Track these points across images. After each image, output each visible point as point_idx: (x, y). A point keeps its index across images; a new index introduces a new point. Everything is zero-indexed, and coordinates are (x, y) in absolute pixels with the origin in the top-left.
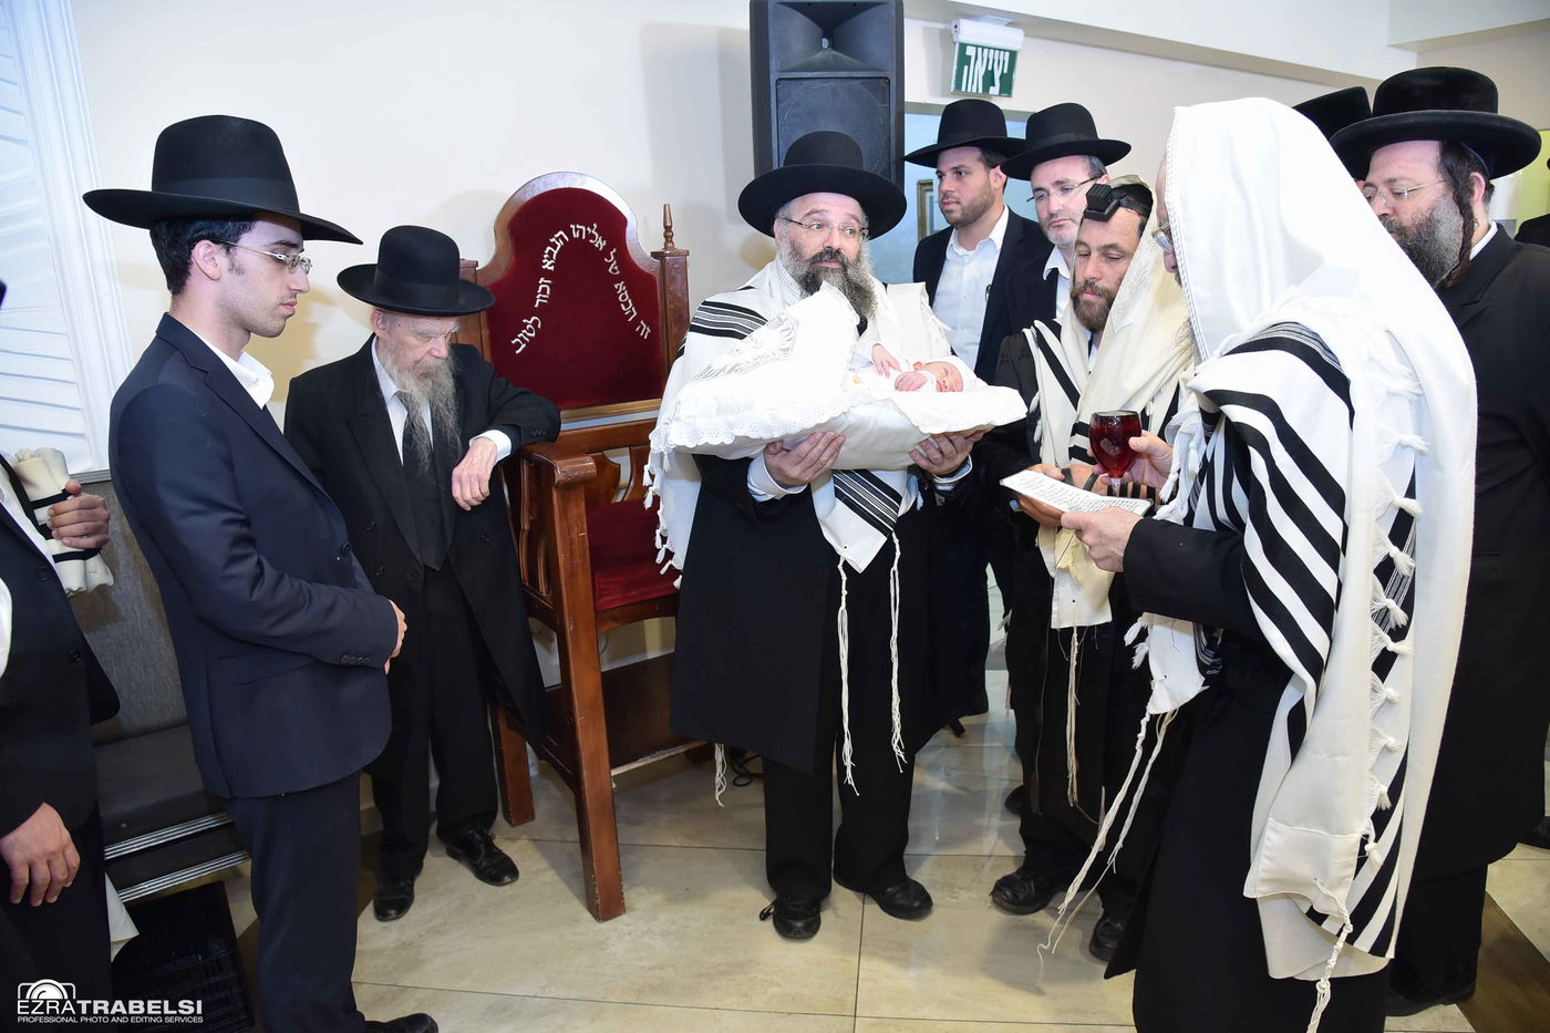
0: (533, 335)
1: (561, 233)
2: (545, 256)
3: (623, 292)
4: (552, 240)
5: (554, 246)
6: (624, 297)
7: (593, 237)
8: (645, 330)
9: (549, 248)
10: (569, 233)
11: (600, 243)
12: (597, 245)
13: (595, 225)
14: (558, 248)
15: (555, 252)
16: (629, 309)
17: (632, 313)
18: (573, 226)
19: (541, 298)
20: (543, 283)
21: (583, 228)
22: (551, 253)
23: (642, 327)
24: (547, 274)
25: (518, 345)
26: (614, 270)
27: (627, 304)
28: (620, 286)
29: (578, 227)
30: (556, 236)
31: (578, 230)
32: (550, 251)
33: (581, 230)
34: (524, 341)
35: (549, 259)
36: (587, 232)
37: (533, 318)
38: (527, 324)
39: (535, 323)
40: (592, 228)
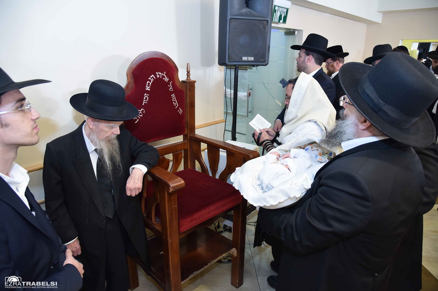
0: (142, 116)
1: (153, 75)
2: (147, 85)
3: (174, 97)
4: (150, 79)
5: (150, 81)
6: (174, 99)
7: (164, 77)
8: (181, 111)
9: (148, 82)
10: (155, 75)
11: (166, 79)
12: (165, 80)
13: (165, 72)
14: (152, 82)
15: (151, 83)
16: (176, 104)
17: (177, 105)
18: (157, 73)
19: (145, 101)
20: (146, 96)
21: (161, 73)
22: (149, 84)
23: (180, 110)
24: (147, 92)
25: (136, 120)
26: (171, 90)
27: (175, 102)
28: (173, 96)
29: (159, 73)
30: (151, 77)
31: (159, 74)
32: (149, 83)
33: (160, 74)
34: (138, 118)
35: (148, 86)
36: (162, 75)
37: (142, 109)
38: (140, 111)
39: (143, 111)
40: (164, 73)
